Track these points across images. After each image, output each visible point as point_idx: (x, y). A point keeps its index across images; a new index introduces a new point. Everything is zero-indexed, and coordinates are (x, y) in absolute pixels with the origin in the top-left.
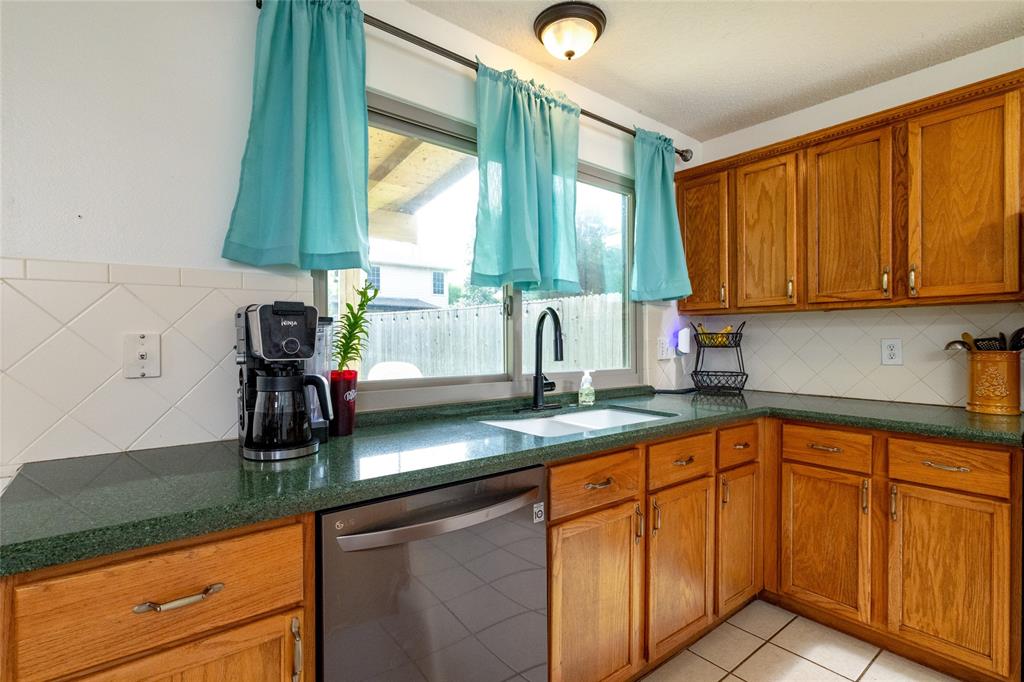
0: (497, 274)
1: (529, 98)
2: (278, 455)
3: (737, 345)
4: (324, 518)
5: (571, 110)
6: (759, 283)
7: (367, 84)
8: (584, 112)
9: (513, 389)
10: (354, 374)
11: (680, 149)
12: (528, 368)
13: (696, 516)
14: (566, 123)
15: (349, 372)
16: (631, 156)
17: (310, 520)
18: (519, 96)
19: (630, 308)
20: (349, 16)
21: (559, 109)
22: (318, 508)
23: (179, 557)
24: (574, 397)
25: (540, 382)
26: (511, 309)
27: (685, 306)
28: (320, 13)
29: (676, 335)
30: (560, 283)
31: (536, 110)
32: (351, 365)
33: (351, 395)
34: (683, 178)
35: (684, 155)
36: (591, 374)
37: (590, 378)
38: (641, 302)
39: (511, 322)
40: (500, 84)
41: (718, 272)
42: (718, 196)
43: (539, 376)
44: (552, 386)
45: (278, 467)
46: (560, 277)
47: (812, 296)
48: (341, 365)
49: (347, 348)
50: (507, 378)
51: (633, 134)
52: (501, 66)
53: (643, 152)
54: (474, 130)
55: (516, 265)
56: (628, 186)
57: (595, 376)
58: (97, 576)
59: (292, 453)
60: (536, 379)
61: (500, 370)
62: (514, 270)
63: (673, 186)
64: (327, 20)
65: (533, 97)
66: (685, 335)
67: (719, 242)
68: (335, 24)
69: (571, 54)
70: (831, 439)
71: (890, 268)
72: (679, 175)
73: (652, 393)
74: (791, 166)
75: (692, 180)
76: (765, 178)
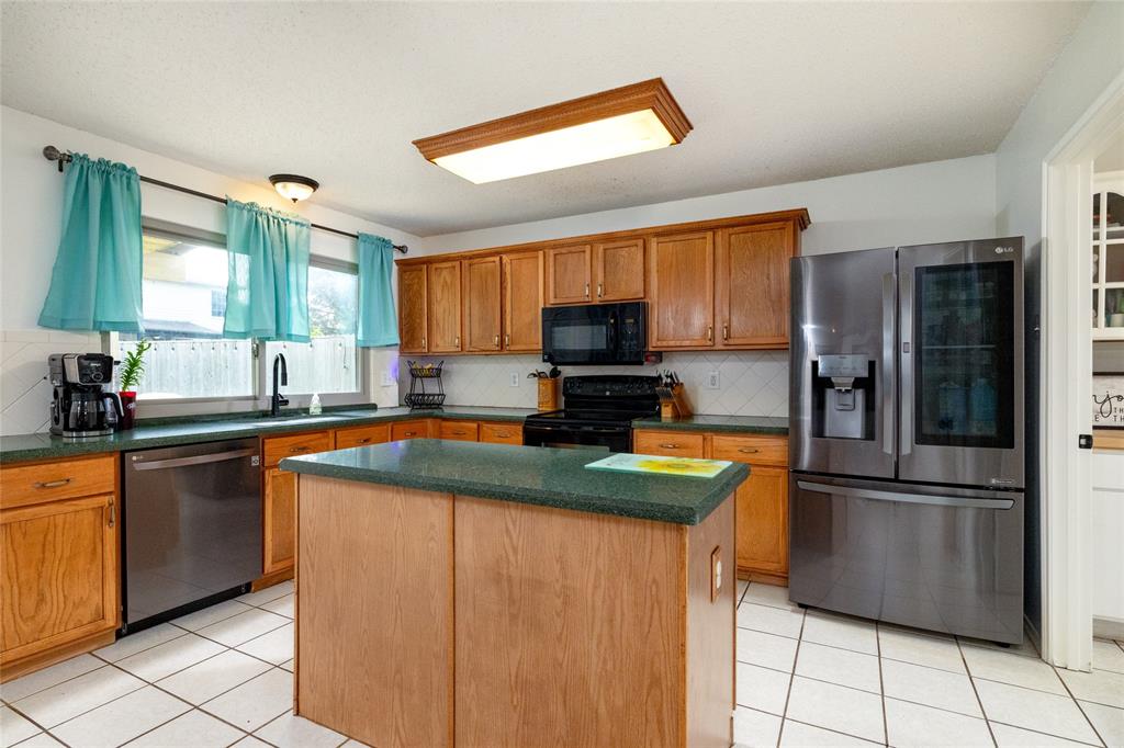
0: (243, 330)
1: (268, 220)
2: (84, 434)
3: (438, 376)
4: (126, 455)
5: (302, 225)
6: (443, 336)
7: (143, 213)
8: (313, 225)
9: (255, 405)
10: (133, 394)
11: (398, 245)
12: (269, 392)
14: (298, 234)
15: (130, 393)
16: (356, 250)
17: (118, 456)
18: (260, 219)
20: (129, 178)
21: (293, 225)
22: (123, 449)
23: (53, 466)
24: (304, 410)
25: (277, 400)
26: (257, 353)
28: (108, 180)
30: (293, 337)
31: (274, 228)
32: (131, 389)
33: (132, 406)
34: (403, 264)
35: (402, 249)
36: (319, 395)
37: (318, 397)
38: (368, 348)
39: (257, 361)
40: (245, 212)
41: (420, 329)
42: (421, 280)
43: (276, 396)
44: (286, 402)
45: (84, 440)
46: (293, 332)
47: (467, 348)
48: (124, 388)
49: (128, 378)
50: (255, 398)
51: (357, 237)
52: (244, 200)
53: (366, 247)
54: (225, 236)
55: (256, 326)
56: (354, 268)
57: (322, 397)
58: (16, 470)
59: (97, 433)
60: (273, 398)
61: (250, 393)
62: (255, 330)
63: (396, 268)
64: (112, 182)
65: (271, 219)
67: (422, 309)
68: (119, 187)
69: (295, 200)
70: (463, 427)
71: (499, 334)
72: (399, 262)
73: (374, 407)
74: (458, 269)
75: (407, 266)
76: (445, 273)
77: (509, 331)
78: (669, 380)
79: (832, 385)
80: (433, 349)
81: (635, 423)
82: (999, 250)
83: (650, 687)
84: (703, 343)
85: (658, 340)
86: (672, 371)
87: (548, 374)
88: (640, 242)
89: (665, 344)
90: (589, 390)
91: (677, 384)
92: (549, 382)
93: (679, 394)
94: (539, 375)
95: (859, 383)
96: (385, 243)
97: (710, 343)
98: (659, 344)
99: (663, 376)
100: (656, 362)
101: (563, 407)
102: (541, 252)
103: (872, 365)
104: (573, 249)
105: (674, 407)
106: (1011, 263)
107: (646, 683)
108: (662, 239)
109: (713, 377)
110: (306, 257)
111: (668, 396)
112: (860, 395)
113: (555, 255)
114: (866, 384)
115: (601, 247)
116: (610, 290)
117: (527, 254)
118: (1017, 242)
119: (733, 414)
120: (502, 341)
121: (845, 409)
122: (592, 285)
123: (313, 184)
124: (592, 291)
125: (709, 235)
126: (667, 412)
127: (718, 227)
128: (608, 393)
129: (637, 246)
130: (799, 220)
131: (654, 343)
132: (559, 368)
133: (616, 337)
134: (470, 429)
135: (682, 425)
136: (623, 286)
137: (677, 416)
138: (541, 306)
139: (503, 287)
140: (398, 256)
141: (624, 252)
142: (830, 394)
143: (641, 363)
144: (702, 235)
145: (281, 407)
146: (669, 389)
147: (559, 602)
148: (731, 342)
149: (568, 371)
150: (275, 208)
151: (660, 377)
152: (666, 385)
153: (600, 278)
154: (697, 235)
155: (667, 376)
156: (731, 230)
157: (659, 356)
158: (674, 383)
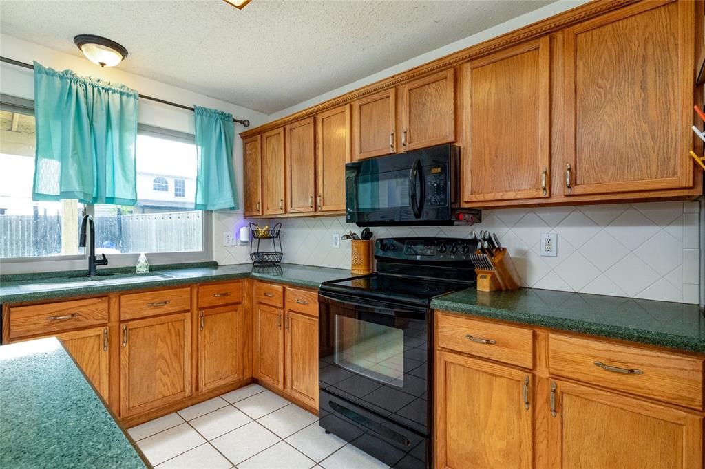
3: (276, 237)
5: (129, 95)
8: (140, 96)
11: (239, 119)
13: (174, 335)
14: (123, 104)
18: (75, 87)
21: (117, 94)
25: (94, 260)
27: (246, 213)
30: (116, 200)
35: (244, 123)
36: (145, 255)
37: (145, 257)
41: (257, 192)
42: (257, 148)
43: (93, 256)
44: (105, 262)
46: (116, 196)
51: (193, 110)
53: (201, 120)
60: (90, 258)
66: (244, 231)
67: (257, 176)
69: (103, 65)
70: (271, 289)
71: (313, 195)
72: (243, 136)
73: (214, 265)
74: (282, 135)
75: (247, 137)
76: (273, 140)
77: (321, 191)
78: (486, 245)
80: (265, 213)
81: (436, 302)
84: (534, 194)
85: (472, 193)
86: (491, 231)
87: (360, 236)
88: (450, 73)
89: (480, 197)
90: (401, 253)
91: (498, 249)
92: (362, 245)
93: (501, 262)
94: (350, 237)
96: (225, 118)
97: (542, 194)
98: (473, 198)
99: (479, 238)
100: (471, 223)
101: (376, 271)
102: (348, 105)
104: (377, 96)
105: (493, 278)
108: (477, 63)
109: (548, 241)
110: (134, 126)
111: (486, 265)
113: (360, 106)
115: (407, 88)
116: (415, 136)
117: (337, 109)
119: (577, 291)
120: (316, 202)
122: (396, 135)
124: (397, 140)
125: (543, 42)
126: (484, 285)
127: (557, 28)
128: (418, 258)
129: (446, 78)
131: (469, 197)
132: (372, 229)
134: (276, 291)
136: (430, 131)
137: (497, 291)
139: (316, 148)
140: (240, 129)
141: (431, 89)
143: (451, 223)
144: (532, 45)
145: (98, 267)
146: (487, 256)
148: (577, 190)
149: (380, 232)
151: (475, 241)
152: (483, 250)
153: (404, 125)
154: (525, 47)
155: (484, 240)
156: (578, 27)
157: (476, 215)
158: (493, 247)
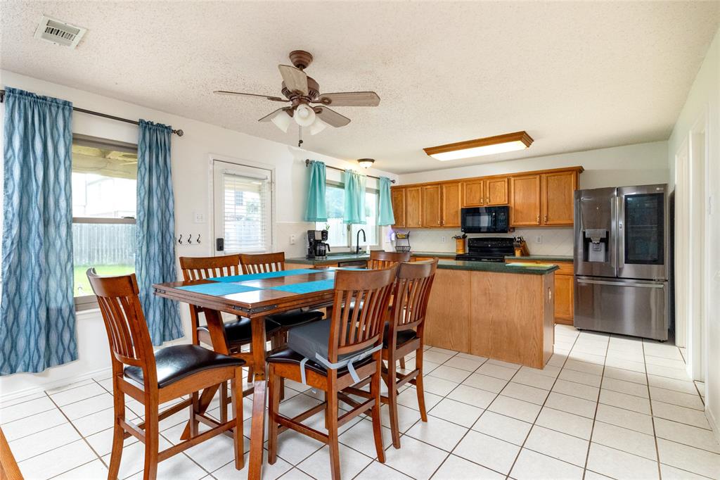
3: (408, 238)
6: (413, 220)
8: (367, 176)
9: (351, 249)
11: (391, 180)
12: (354, 244)
14: (363, 179)
16: (378, 184)
18: (354, 176)
19: (378, 227)
20: (323, 167)
21: (362, 176)
24: (365, 252)
25: (358, 248)
26: (349, 229)
27: (393, 226)
29: (390, 235)
31: (357, 177)
34: (393, 188)
35: (393, 182)
38: (381, 226)
39: (349, 232)
40: (350, 174)
41: (402, 216)
42: (402, 195)
43: (358, 246)
44: (361, 249)
47: (425, 225)
50: (349, 247)
51: (379, 178)
53: (381, 183)
54: (344, 184)
56: (378, 192)
57: (370, 246)
61: (347, 245)
63: (390, 190)
66: (393, 235)
67: (402, 209)
69: (366, 168)
71: (440, 220)
75: (395, 189)
76: (414, 193)
77: (444, 218)
78: (519, 240)
79: (591, 241)
80: (407, 226)
81: (506, 257)
82: (658, 189)
83: (533, 319)
84: (535, 223)
86: (520, 235)
87: (461, 237)
88: (506, 180)
89: (516, 223)
90: (481, 244)
91: (523, 241)
92: (462, 240)
93: (523, 245)
94: (457, 238)
95: (602, 240)
97: (538, 224)
99: (516, 238)
100: (513, 232)
101: (467, 252)
102: (460, 184)
103: (607, 233)
104: (475, 182)
105: (521, 251)
106: (663, 194)
107: (532, 317)
108: (516, 179)
109: (539, 238)
110: (365, 189)
111: (519, 246)
112: (603, 245)
113: (467, 185)
114: (606, 240)
115: (488, 182)
116: (492, 200)
117: (454, 184)
118: (665, 186)
120: (441, 222)
121: (596, 250)
122: (483, 199)
123: (373, 161)
124: (484, 201)
125: (538, 177)
126: (518, 253)
127: (542, 173)
128: (489, 246)
129: (504, 181)
130: (579, 170)
131: (512, 223)
132: (467, 234)
133: (495, 221)
135: (524, 258)
136: (498, 199)
137: (522, 254)
138: (460, 208)
139: (442, 199)
140: (392, 185)
141: (499, 184)
142: (591, 245)
143: (506, 232)
144: (534, 177)
146: (519, 244)
147: (505, 299)
148: (548, 223)
150: (354, 170)
151: (514, 238)
152: (518, 242)
153: (487, 196)
154: (532, 177)
155: (518, 238)
156: (547, 175)
157: (514, 229)
158: (521, 241)
